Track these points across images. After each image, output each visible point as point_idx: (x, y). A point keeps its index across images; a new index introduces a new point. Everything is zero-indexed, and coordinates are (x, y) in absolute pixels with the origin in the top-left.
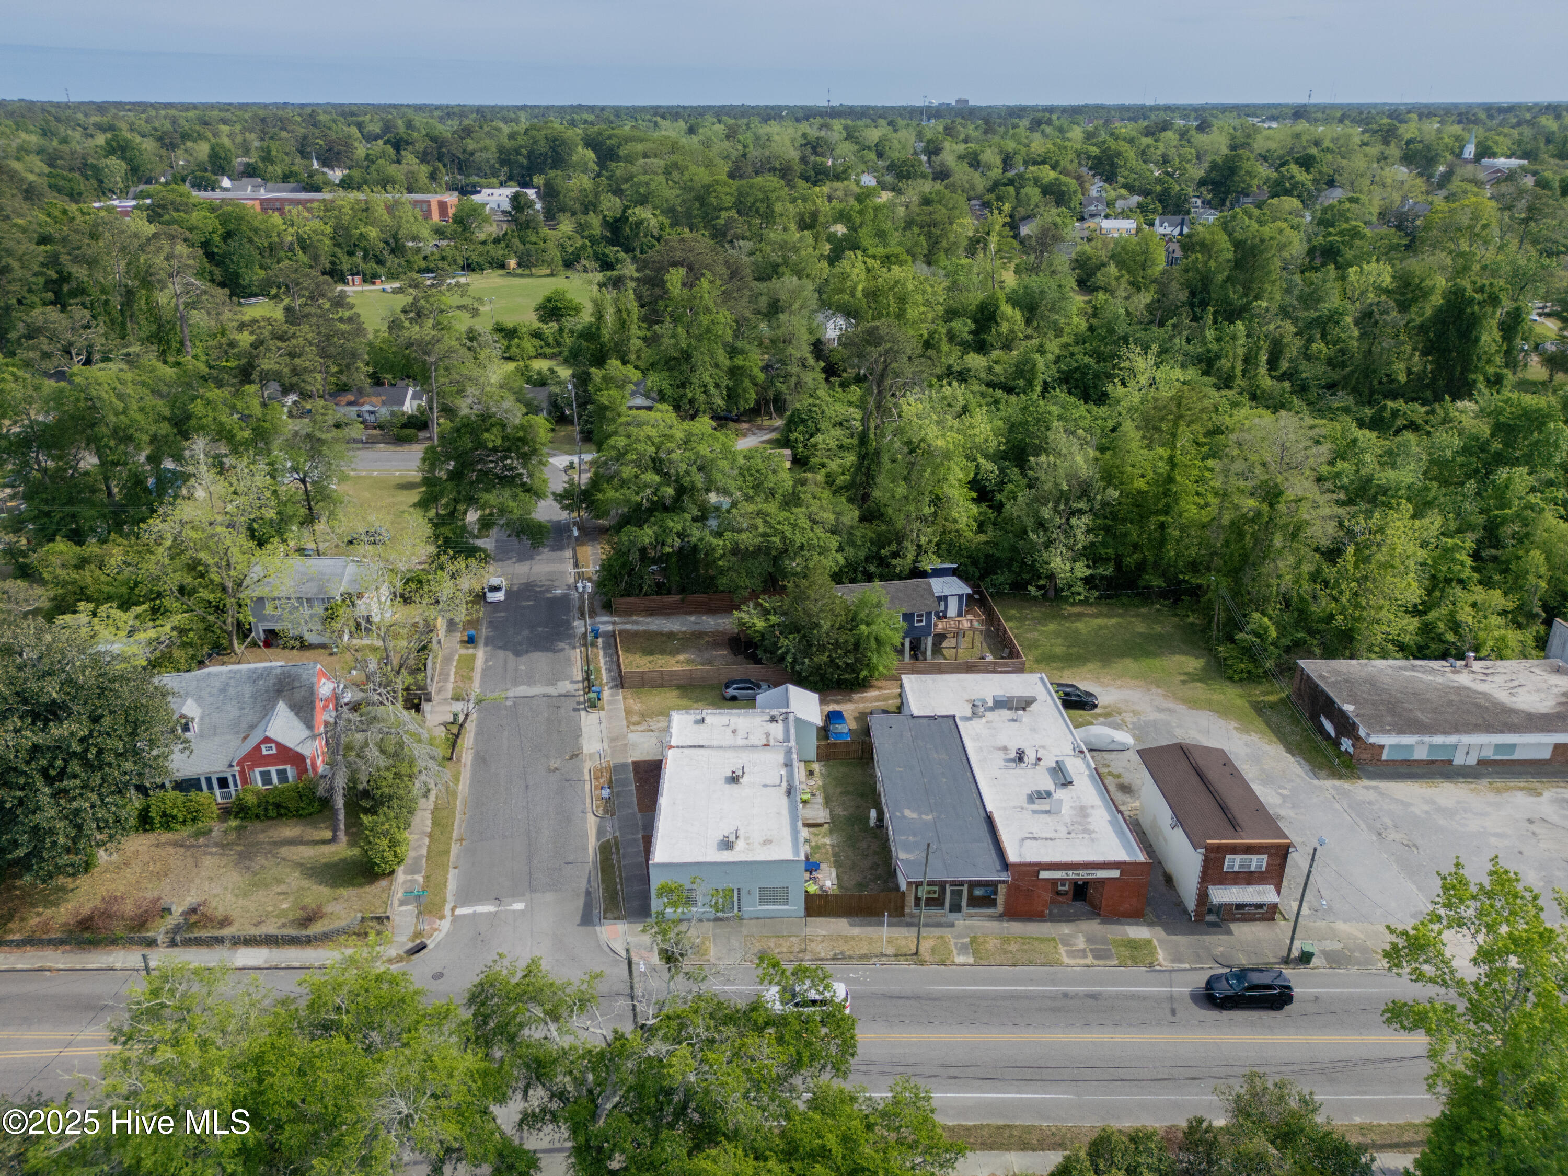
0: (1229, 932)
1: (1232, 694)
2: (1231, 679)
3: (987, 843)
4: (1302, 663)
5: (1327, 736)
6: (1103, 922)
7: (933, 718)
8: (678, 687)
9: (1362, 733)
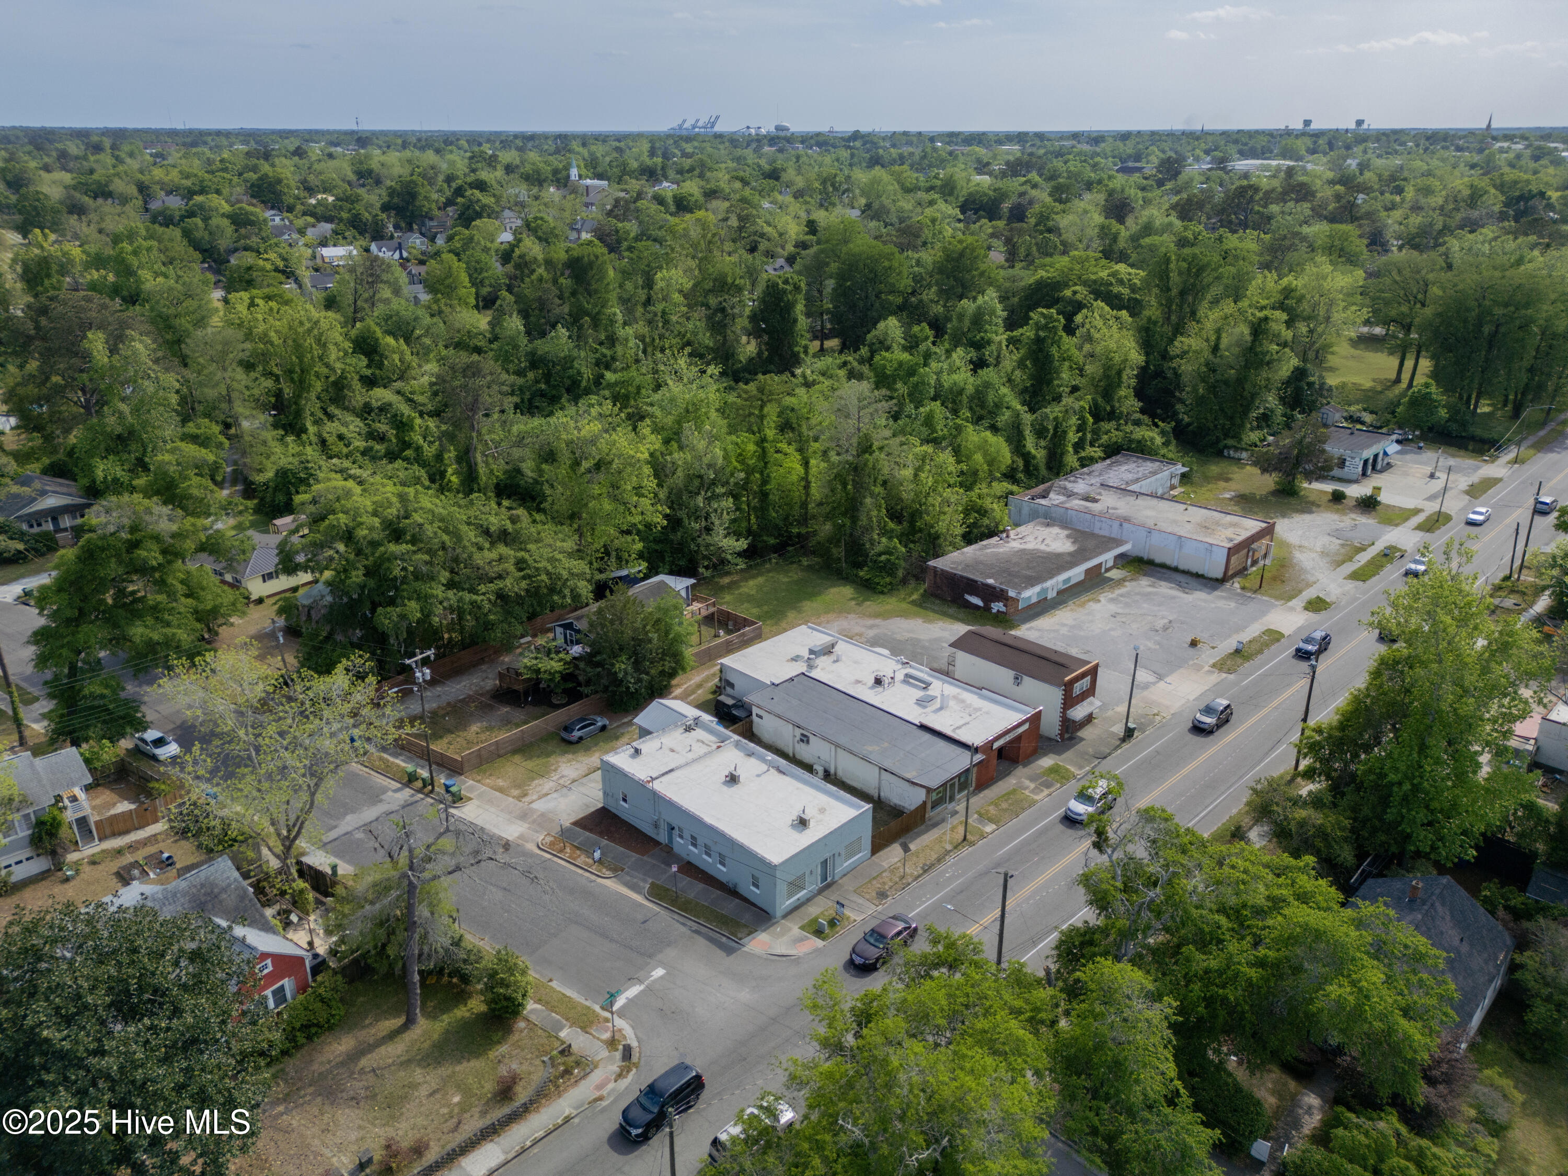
0: (1082, 739)
1: (891, 602)
2: (882, 593)
3: (941, 743)
4: (931, 563)
5: (977, 607)
6: (1025, 766)
7: (792, 679)
8: (515, 752)
9: (1012, 594)
